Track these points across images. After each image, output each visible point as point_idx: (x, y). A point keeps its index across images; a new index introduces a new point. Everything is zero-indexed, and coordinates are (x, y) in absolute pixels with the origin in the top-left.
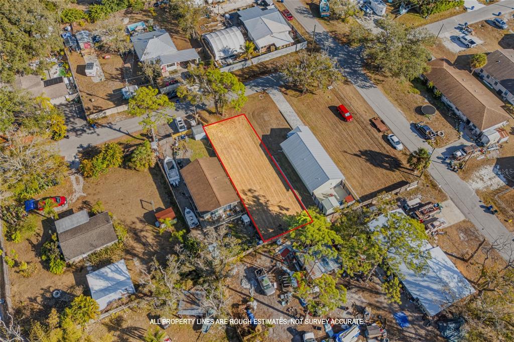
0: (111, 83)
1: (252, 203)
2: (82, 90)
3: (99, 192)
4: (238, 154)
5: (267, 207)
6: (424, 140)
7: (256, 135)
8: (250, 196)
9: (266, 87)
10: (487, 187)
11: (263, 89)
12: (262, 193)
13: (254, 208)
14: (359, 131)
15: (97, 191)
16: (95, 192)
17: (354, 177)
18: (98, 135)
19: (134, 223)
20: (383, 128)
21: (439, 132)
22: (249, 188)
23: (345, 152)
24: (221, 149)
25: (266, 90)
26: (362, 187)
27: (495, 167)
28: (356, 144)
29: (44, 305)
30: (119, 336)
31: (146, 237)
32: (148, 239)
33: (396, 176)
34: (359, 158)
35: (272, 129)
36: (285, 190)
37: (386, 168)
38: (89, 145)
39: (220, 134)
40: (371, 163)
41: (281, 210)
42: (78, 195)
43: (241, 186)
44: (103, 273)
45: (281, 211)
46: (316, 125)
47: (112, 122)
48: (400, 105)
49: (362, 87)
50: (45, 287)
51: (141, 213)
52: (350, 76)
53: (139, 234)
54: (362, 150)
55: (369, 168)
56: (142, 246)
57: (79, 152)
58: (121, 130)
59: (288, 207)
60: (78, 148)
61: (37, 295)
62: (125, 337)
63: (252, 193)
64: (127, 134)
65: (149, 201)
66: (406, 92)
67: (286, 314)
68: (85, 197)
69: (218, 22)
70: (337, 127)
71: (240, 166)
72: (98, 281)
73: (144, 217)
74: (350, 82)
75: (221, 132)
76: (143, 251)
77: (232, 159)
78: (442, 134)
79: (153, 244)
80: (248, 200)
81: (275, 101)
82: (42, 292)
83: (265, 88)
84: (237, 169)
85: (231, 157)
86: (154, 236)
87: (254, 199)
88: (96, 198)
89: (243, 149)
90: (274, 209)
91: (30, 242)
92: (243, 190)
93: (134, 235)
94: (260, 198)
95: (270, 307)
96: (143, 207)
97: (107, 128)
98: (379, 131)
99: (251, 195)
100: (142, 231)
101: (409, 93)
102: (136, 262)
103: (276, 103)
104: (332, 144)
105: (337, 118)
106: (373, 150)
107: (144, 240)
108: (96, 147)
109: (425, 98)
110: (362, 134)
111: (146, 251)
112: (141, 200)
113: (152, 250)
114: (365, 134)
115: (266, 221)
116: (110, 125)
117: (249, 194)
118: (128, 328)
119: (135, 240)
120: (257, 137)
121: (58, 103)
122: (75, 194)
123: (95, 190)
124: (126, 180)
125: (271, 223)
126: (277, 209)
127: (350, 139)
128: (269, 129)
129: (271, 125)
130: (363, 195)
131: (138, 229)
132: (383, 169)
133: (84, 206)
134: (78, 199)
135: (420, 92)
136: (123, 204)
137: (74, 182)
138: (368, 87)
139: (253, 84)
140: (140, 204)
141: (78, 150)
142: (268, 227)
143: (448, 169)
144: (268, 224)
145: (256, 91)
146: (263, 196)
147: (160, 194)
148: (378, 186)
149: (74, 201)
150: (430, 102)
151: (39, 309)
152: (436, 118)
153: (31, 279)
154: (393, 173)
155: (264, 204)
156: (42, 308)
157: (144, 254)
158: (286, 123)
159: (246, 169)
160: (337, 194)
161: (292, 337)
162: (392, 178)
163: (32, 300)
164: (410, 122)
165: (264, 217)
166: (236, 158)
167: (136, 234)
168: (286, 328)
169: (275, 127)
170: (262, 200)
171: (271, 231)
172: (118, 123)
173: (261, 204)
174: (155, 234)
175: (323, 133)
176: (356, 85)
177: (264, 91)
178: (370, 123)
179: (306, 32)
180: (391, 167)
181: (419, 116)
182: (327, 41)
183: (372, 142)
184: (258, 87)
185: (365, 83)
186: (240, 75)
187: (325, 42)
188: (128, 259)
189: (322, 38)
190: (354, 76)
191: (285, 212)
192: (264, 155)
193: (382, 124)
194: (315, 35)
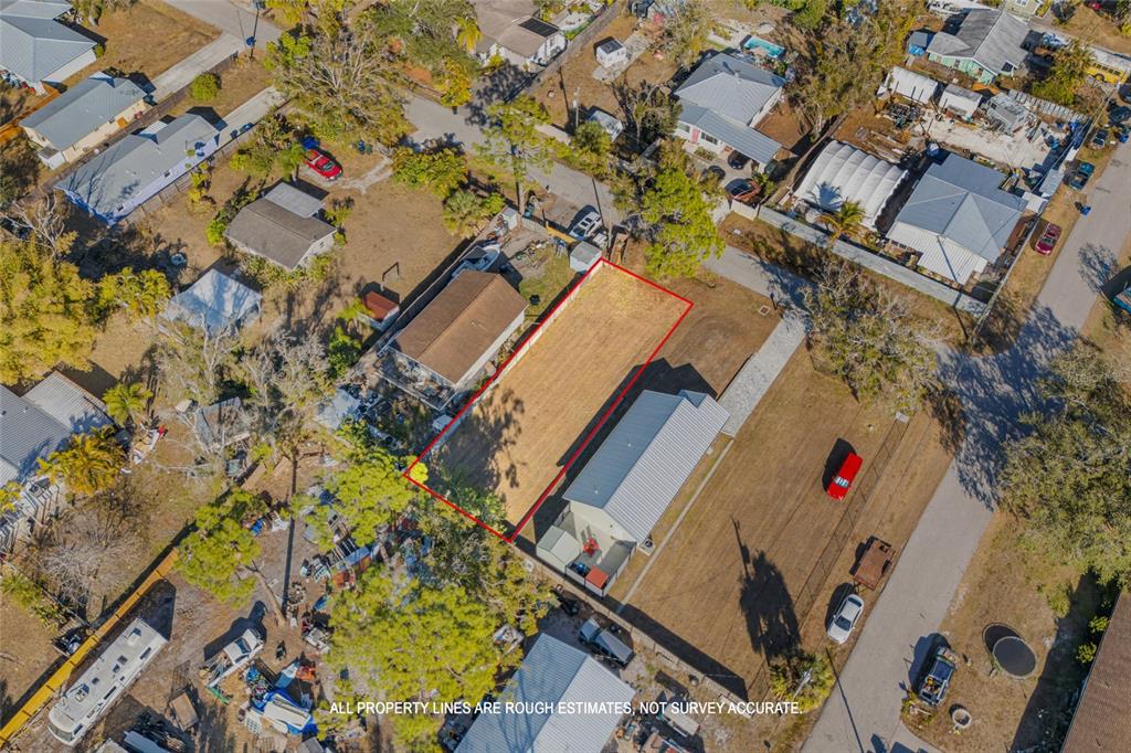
0: (609, 93)
1: (492, 420)
2: (564, 71)
3: (379, 205)
4: (588, 344)
5: (499, 448)
6: (908, 685)
7: (655, 349)
8: (505, 408)
11: (787, 304)
12: (523, 424)
13: (482, 429)
14: (820, 531)
15: (380, 202)
16: (376, 201)
19: (348, 278)
20: (868, 571)
21: (962, 713)
22: (524, 398)
23: (737, 526)
25: (791, 309)
26: (663, 599)
28: (776, 538)
29: (155, 256)
30: (142, 368)
31: (332, 307)
32: (328, 312)
33: (745, 659)
34: (741, 561)
35: (688, 365)
36: (557, 459)
37: (753, 628)
39: (614, 295)
40: (744, 592)
41: (507, 474)
42: (358, 185)
44: (226, 286)
45: (503, 475)
48: (981, 586)
49: (962, 480)
50: (184, 240)
51: (372, 277)
52: (976, 442)
53: (332, 296)
54: (768, 557)
55: (727, 593)
56: (312, 312)
59: (521, 483)
60: (445, 134)
61: (168, 240)
62: (145, 377)
63: (515, 409)
65: (402, 275)
66: (1035, 582)
67: (287, 584)
68: (360, 195)
69: (900, 146)
70: (796, 481)
72: (210, 287)
73: (368, 284)
74: (958, 448)
75: (623, 293)
76: (304, 318)
78: (964, 722)
79: (322, 325)
80: (495, 411)
81: (772, 336)
82: (175, 242)
83: (793, 306)
86: (339, 318)
87: (503, 419)
88: (366, 208)
89: (607, 346)
90: (501, 462)
91: (245, 184)
92: (511, 393)
93: (325, 291)
94: (512, 427)
95: (290, 553)
96: (385, 273)
98: (854, 570)
99: (509, 410)
100: (340, 296)
101: (1039, 589)
102: (279, 321)
103: (769, 341)
104: (738, 492)
106: (787, 581)
107: (323, 308)
109: (1058, 637)
110: (816, 539)
111: (305, 322)
112: (397, 264)
114: (824, 542)
117: (510, 406)
119: (318, 297)
120: (652, 353)
121: (513, 62)
122: (357, 181)
123: (380, 200)
124: (424, 224)
126: (504, 467)
127: (780, 519)
128: (687, 360)
129: (698, 359)
131: (340, 290)
132: (745, 624)
133: (342, 204)
134: (350, 190)
135: (1068, 616)
137: (378, 168)
138: (978, 493)
139: (785, 281)
140: (388, 267)
141: (440, 138)
145: (772, 296)
146: (520, 430)
147: (425, 281)
148: (689, 631)
149: (344, 187)
150: (1054, 651)
151: (147, 255)
152: (1010, 691)
153: (189, 219)
154: (749, 650)
155: (502, 440)
156: (150, 256)
157: (299, 322)
158: (727, 381)
159: (563, 372)
160: (607, 555)
161: (246, 617)
162: (734, 652)
163: (158, 240)
164: (942, 628)
165: (473, 454)
167: (329, 292)
168: (259, 598)
169: (699, 367)
170: (507, 434)
173: (500, 435)
175: (754, 461)
176: (961, 465)
177: (785, 308)
178: (865, 542)
179: (1036, 297)
180: (764, 638)
181: (979, 644)
182: (1044, 348)
183: (808, 569)
184: (785, 293)
185: (984, 481)
186: (793, 249)
187: (1039, 345)
188: (278, 308)
189: (1047, 335)
190: (984, 450)
191: (504, 484)
192: (618, 384)
193: (880, 569)
194: (1041, 318)
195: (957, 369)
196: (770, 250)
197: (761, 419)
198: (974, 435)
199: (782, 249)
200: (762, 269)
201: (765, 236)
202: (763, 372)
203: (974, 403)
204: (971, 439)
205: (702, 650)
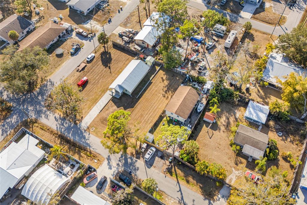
1: (170, 92)
3: (225, 163)
4: (147, 114)
5: (167, 86)
6: (81, 49)
9: (81, 132)
10: (98, 24)
11: (85, 132)
14: (91, 73)
15: (225, 164)
16: (227, 165)
17: (124, 64)
18: (194, 201)
19: (224, 132)
20: (83, 65)
22: (163, 98)
23: (111, 72)
24: (149, 124)
25: (84, 130)
26: (128, 59)
27: (83, 24)
28: (102, 71)
31: (224, 121)
32: (225, 119)
34: (111, 66)
35: (118, 108)
36: (153, 84)
38: (205, 200)
40: (111, 61)
41: (164, 80)
42: (237, 172)
43: (165, 101)
45: (165, 80)
46: (100, 92)
47: (177, 202)
48: (59, 65)
49: (53, 85)
50: (283, 142)
51: (216, 133)
52: (46, 94)
53: (226, 125)
54: (105, 67)
55: (114, 61)
56: (230, 119)
57: (214, 201)
58: (178, 189)
59: (160, 78)
61: (289, 142)
64: (179, 183)
65: (207, 134)
67: (206, 57)
68: (234, 168)
70: (95, 82)
71: (153, 109)
73: (217, 130)
77: (151, 115)
79: (224, 115)
80: (170, 94)
82: (286, 141)
83: (83, 131)
84: (156, 109)
85: (151, 116)
86: (221, 118)
87: (167, 92)
88: (229, 161)
89: (141, 114)
90: (166, 83)
92: (166, 99)
93: (229, 126)
94: (165, 91)
95: (208, 63)
96: (213, 134)
97: (184, 201)
98: (86, 66)
100: (224, 125)
102: (238, 115)
103: (93, 119)
104: (109, 79)
105: (87, 86)
106: (101, 64)
107: (227, 121)
108: (202, 194)
110: (93, 71)
111: (230, 116)
112: (210, 138)
113: (227, 114)
114: (91, 71)
115: (174, 82)
116: (180, 201)
117: (166, 96)
118: (261, 98)
119: (230, 124)
122: (238, 175)
124: (207, 156)
125: (174, 80)
126: (165, 82)
127: (100, 74)
130: (132, 57)
131: (224, 127)
132: (111, 56)
133: (238, 162)
134: (238, 170)
136: (220, 145)
138: (51, 82)
139: (83, 140)
140: (213, 137)
141: (214, 202)
142: (177, 80)
143: (95, 37)
144: (175, 81)
145: (89, 134)
146: (163, 90)
147: (200, 133)
148: (123, 54)
149: (241, 171)
151: (291, 136)
154: (111, 52)
155: (167, 87)
156: (290, 135)
157: (232, 116)
158: (109, 103)
159: (153, 106)
162: (114, 52)
164: (71, 57)
165: (173, 84)
166: (150, 114)
167: (227, 126)
169: (115, 107)
171: (177, 78)
172: (176, 198)
173: (167, 89)
174: (220, 118)
176: (52, 88)
177: (86, 130)
178: (82, 71)
179: (3, 140)
180: (108, 54)
181: (65, 55)
182: (12, 121)
183: (96, 66)
184: (85, 136)
185: (48, 85)
186: (78, 154)
187: (13, 122)
188: (240, 120)
189: (8, 126)
190: (45, 92)
191: (164, 78)
192: (138, 103)
193: (80, 66)
194: (6, 132)
195: (41, 113)
196: (86, 154)
197: (100, 96)
198: (45, 95)
199: (82, 154)
200: (90, 144)
201: (86, 160)
202: (97, 108)
203: (41, 104)
204: (47, 94)
205: (120, 52)
